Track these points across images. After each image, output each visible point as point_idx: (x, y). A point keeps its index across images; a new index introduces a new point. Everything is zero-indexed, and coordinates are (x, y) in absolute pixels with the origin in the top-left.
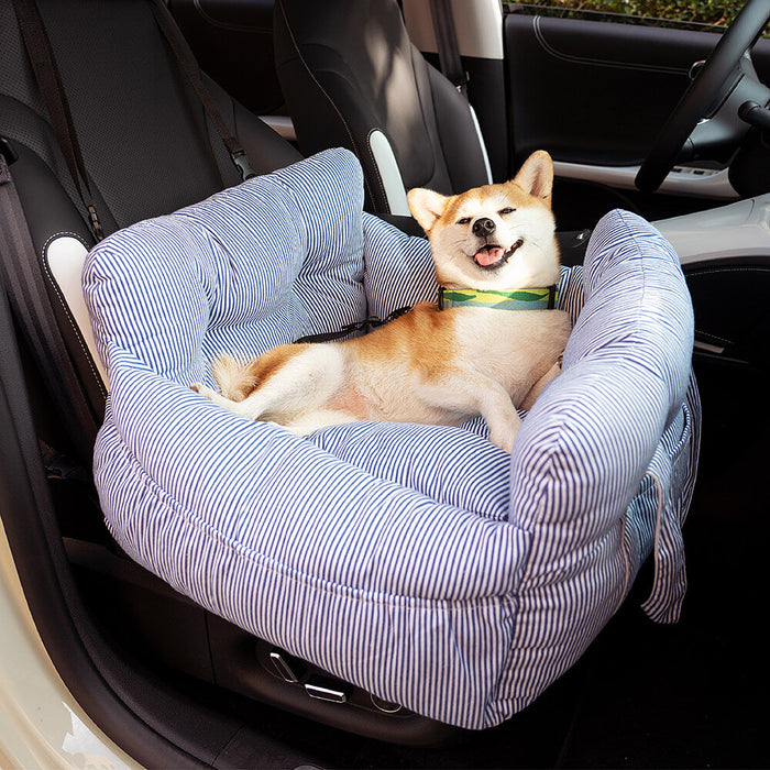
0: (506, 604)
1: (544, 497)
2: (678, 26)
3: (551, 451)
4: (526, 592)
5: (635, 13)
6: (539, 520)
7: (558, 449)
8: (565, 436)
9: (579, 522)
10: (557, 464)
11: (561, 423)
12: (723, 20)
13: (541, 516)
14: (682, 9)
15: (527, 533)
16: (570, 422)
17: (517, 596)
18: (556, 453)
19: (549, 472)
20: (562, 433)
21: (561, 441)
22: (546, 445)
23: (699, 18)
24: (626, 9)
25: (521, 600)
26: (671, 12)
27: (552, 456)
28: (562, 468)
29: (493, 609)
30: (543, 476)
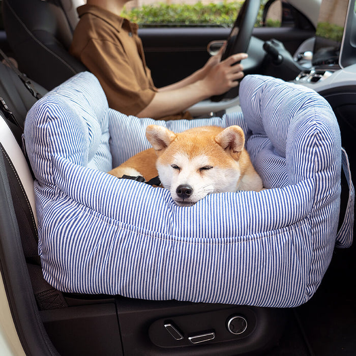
1: (316, 157)
3: (315, 133)
6: (317, 170)
7: (318, 132)
13: (317, 168)
15: (312, 180)
18: (318, 134)
27: (315, 136)
28: (321, 140)
29: (305, 226)
30: (313, 148)
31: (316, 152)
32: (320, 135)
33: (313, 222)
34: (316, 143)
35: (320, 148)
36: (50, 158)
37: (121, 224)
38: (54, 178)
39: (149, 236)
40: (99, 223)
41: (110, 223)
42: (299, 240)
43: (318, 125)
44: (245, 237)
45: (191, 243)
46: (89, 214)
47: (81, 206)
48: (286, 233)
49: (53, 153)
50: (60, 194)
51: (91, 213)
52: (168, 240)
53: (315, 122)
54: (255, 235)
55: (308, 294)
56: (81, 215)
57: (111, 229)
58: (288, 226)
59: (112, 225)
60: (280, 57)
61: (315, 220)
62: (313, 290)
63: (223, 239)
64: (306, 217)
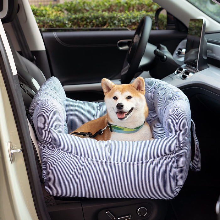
2: (90, 30)
4: (177, 151)
5: (71, 27)
12: (107, 25)
14: (90, 23)
23: (97, 26)
24: (67, 25)
26: (86, 24)
27: (177, 115)
28: (179, 117)
29: (173, 156)
30: (176, 120)
31: (177, 122)
32: (179, 114)
34: (177, 118)
35: (179, 120)
36: (48, 130)
37: (85, 158)
38: (51, 140)
39: (100, 163)
40: (75, 159)
41: (80, 158)
42: (170, 162)
43: (179, 110)
44: (144, 161)
45: (119, 164)
46: (69, 155)
47: (65, 152)
48: (163, 159)
50: (55, 148)
51: (71, 155)
52: (109, 164)
53: (177, 108)
54: (149, 160)
55: (176, 191)
56: (65, 156)
57: (81, 161)
58: (164, 156)
59: (81, 159)
60: (165, 57)
61: (178, 154)
62: (179, 189)
63: (134, 163)
64: (173, 152)
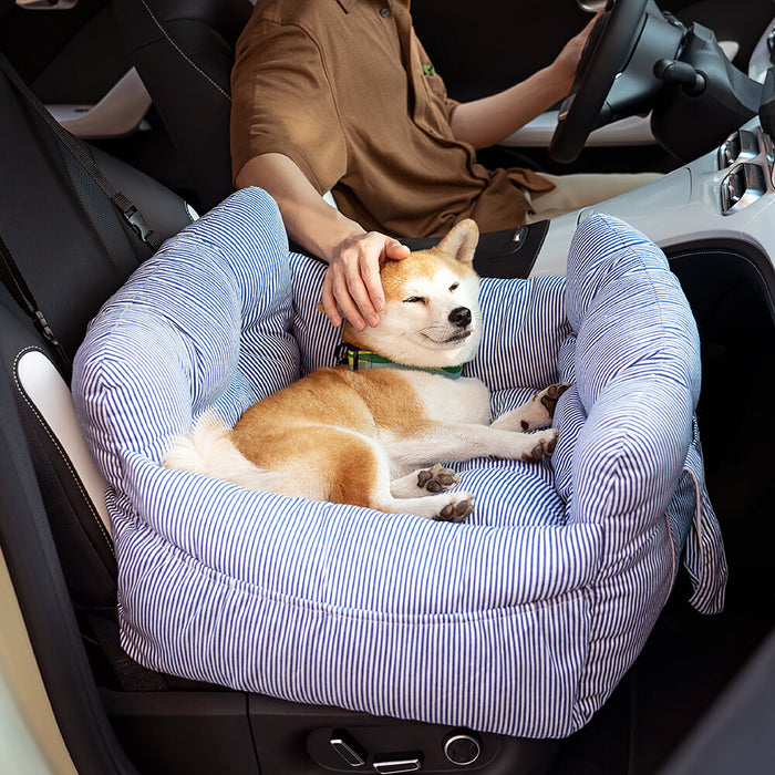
0: (586, 595)
1: (612, 493)
3: (618, 456)
4: (602, 583)
6: (608, 514)
7: (624, 454)
8: (628, 444)
9: (638, 511)
10: (622, 464)
11: (624, 434)
13: (608, 511)
15: (598, 526)
16: (630, 433)
17: (594, 588)
18: (622, 457)
19: (616, 472)
20: (625, 441)
21: (625, 448)
22: (612, 451)
25: (598, 591)
27: (617, 459)
28: (626, 467)
30: (610, 478)
31: (613, 486)
32: (626, 459)
33: (599, 596)
35: (623, 480)
36: (114, 452)
37: (233, 582)
40: (197, 576)
41: (216, 576)
45: (355, 619)
46: (180, 560)
47: (168, 545)
49: (118, 444)
51: (183, 560)
52: (315, 611)
55: (583, 713)
56: (167, 562)
57: (217, 589)
59: (218, 582)
60: (700, 78)
62: (592, 707)
